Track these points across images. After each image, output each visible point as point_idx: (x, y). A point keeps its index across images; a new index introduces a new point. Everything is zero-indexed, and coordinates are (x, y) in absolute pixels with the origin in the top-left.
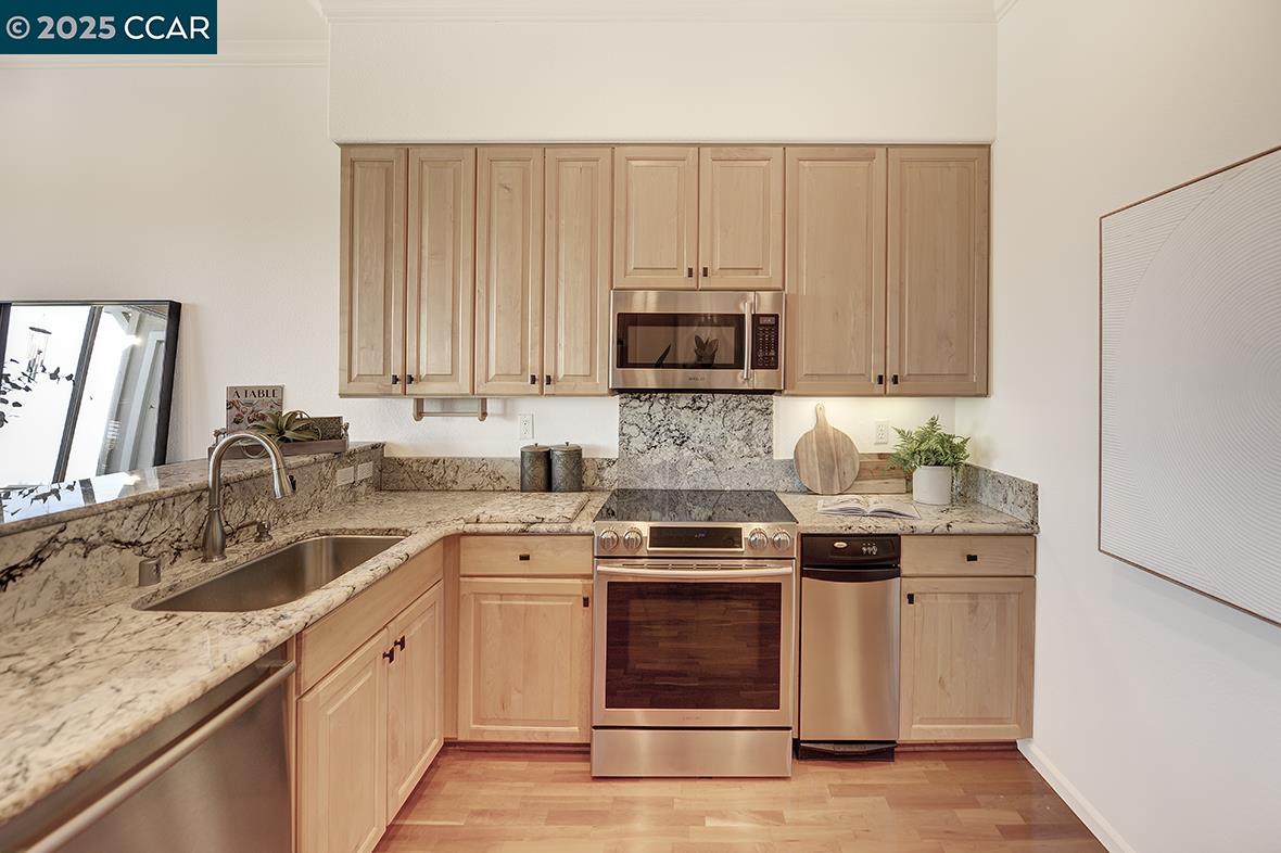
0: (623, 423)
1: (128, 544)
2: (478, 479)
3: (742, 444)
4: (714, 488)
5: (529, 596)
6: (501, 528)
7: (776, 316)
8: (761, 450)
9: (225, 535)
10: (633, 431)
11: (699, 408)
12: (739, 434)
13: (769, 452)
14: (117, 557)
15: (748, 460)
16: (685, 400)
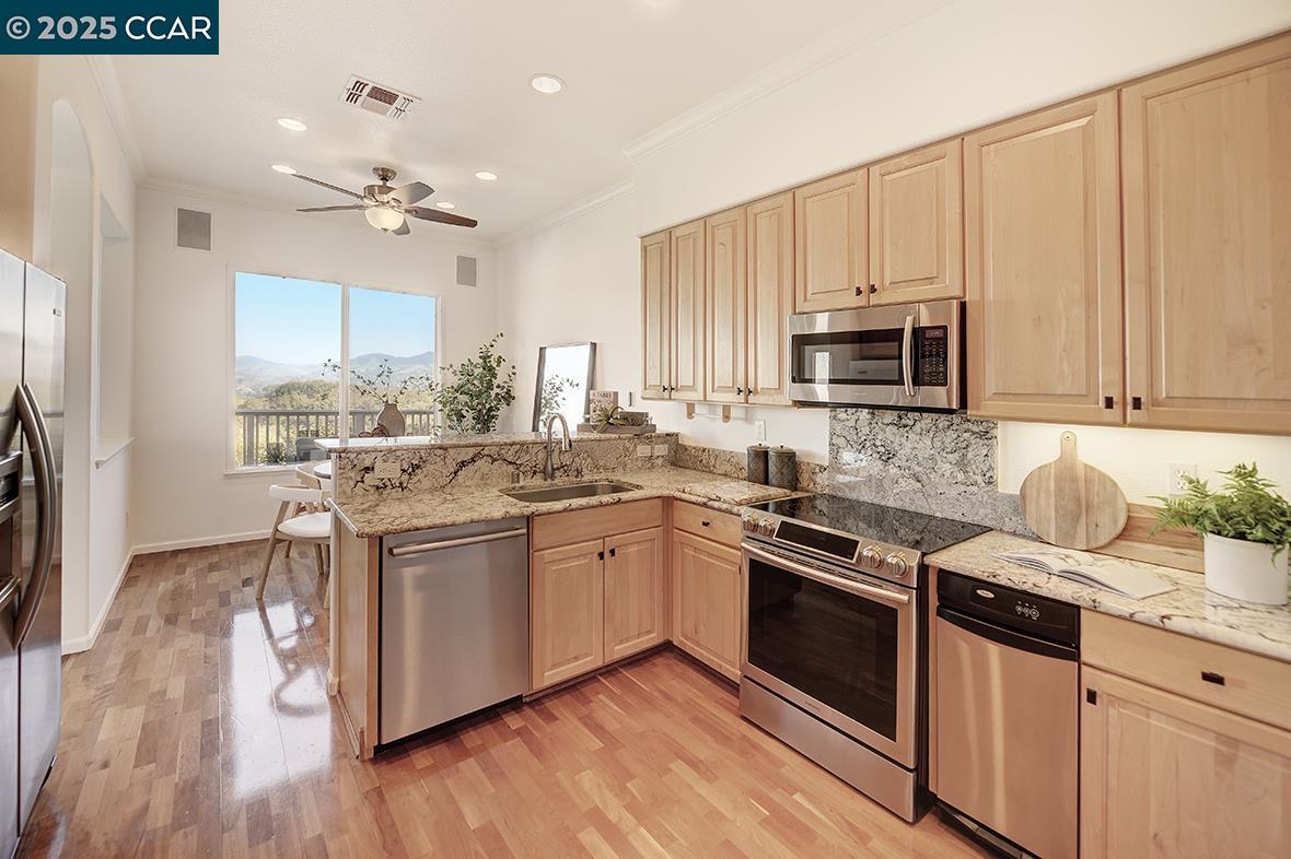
0: (832, 434)
1: (510, 463)
2: (728, 467)
3: (956, 469)
4: (923, 511)
5: (710, 555)
6: (693, 498)
7: (945, 328)
8: (979, 479)
9: (554, 469)
10: (841, 442)
11: (905, 426)
12: (953, 458)
13: (990, 483)
14: (505, 467)
15: (963, 488)
16: (890, 416)
